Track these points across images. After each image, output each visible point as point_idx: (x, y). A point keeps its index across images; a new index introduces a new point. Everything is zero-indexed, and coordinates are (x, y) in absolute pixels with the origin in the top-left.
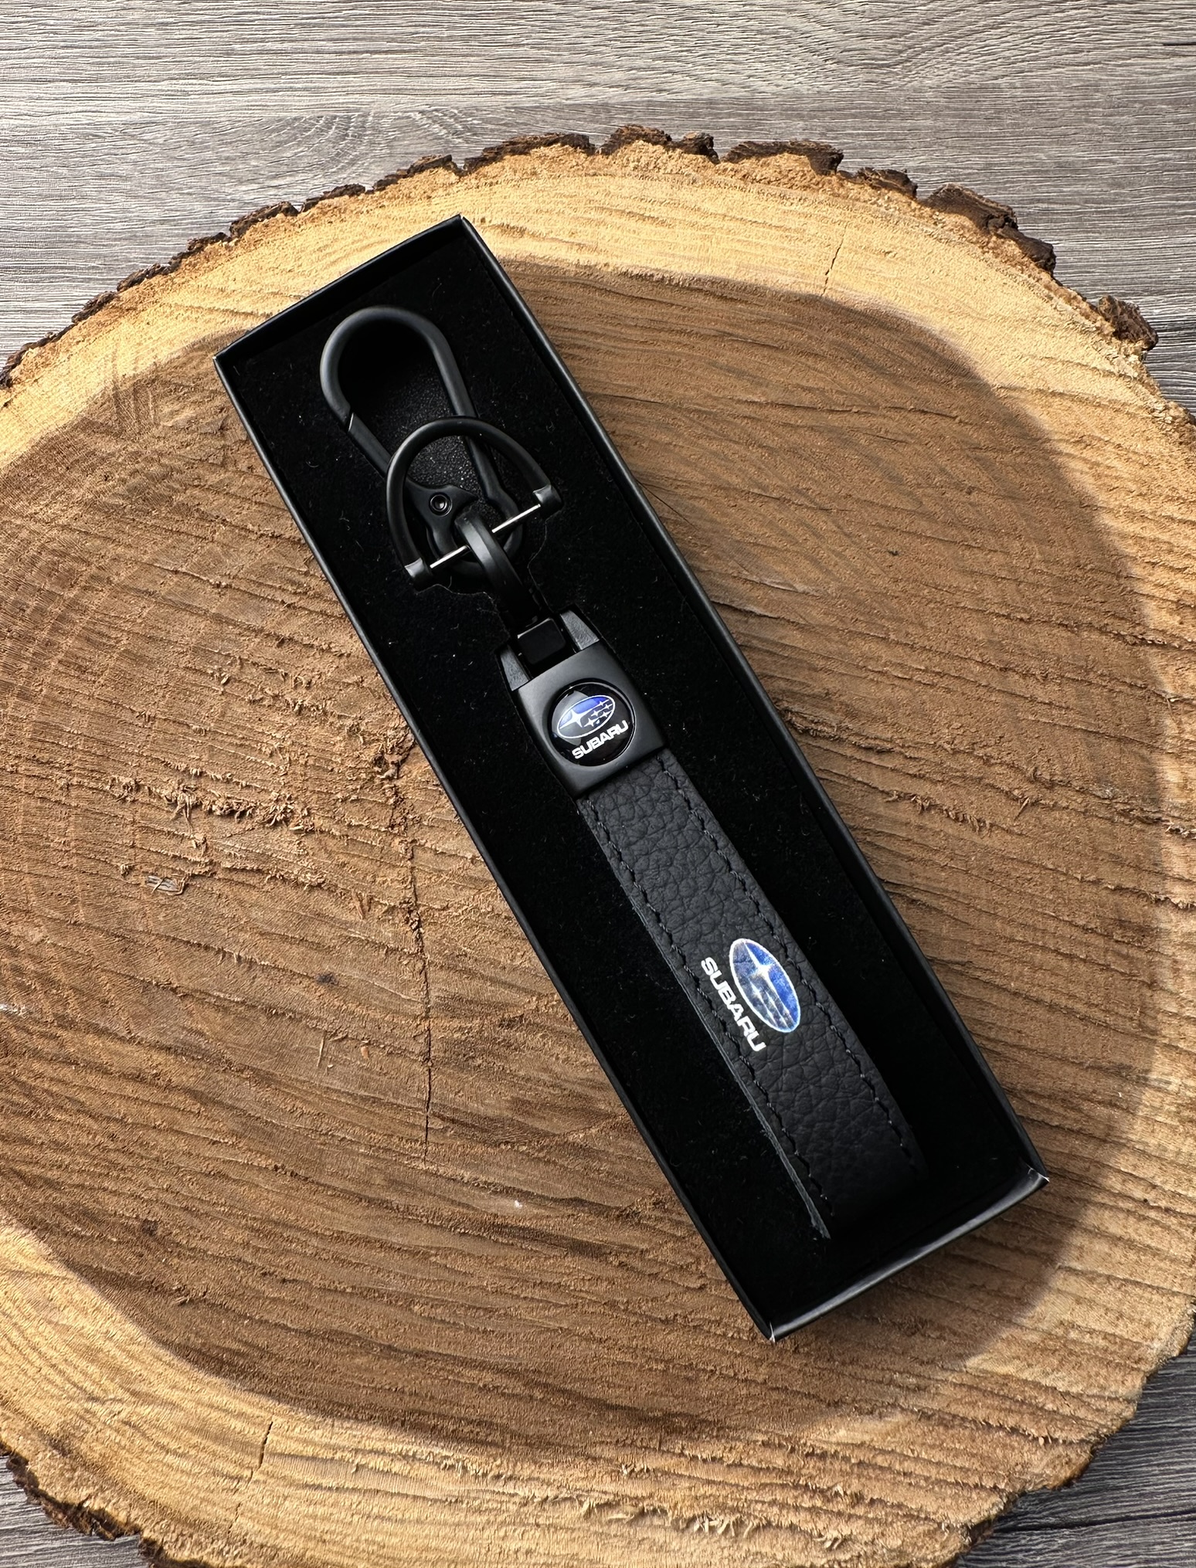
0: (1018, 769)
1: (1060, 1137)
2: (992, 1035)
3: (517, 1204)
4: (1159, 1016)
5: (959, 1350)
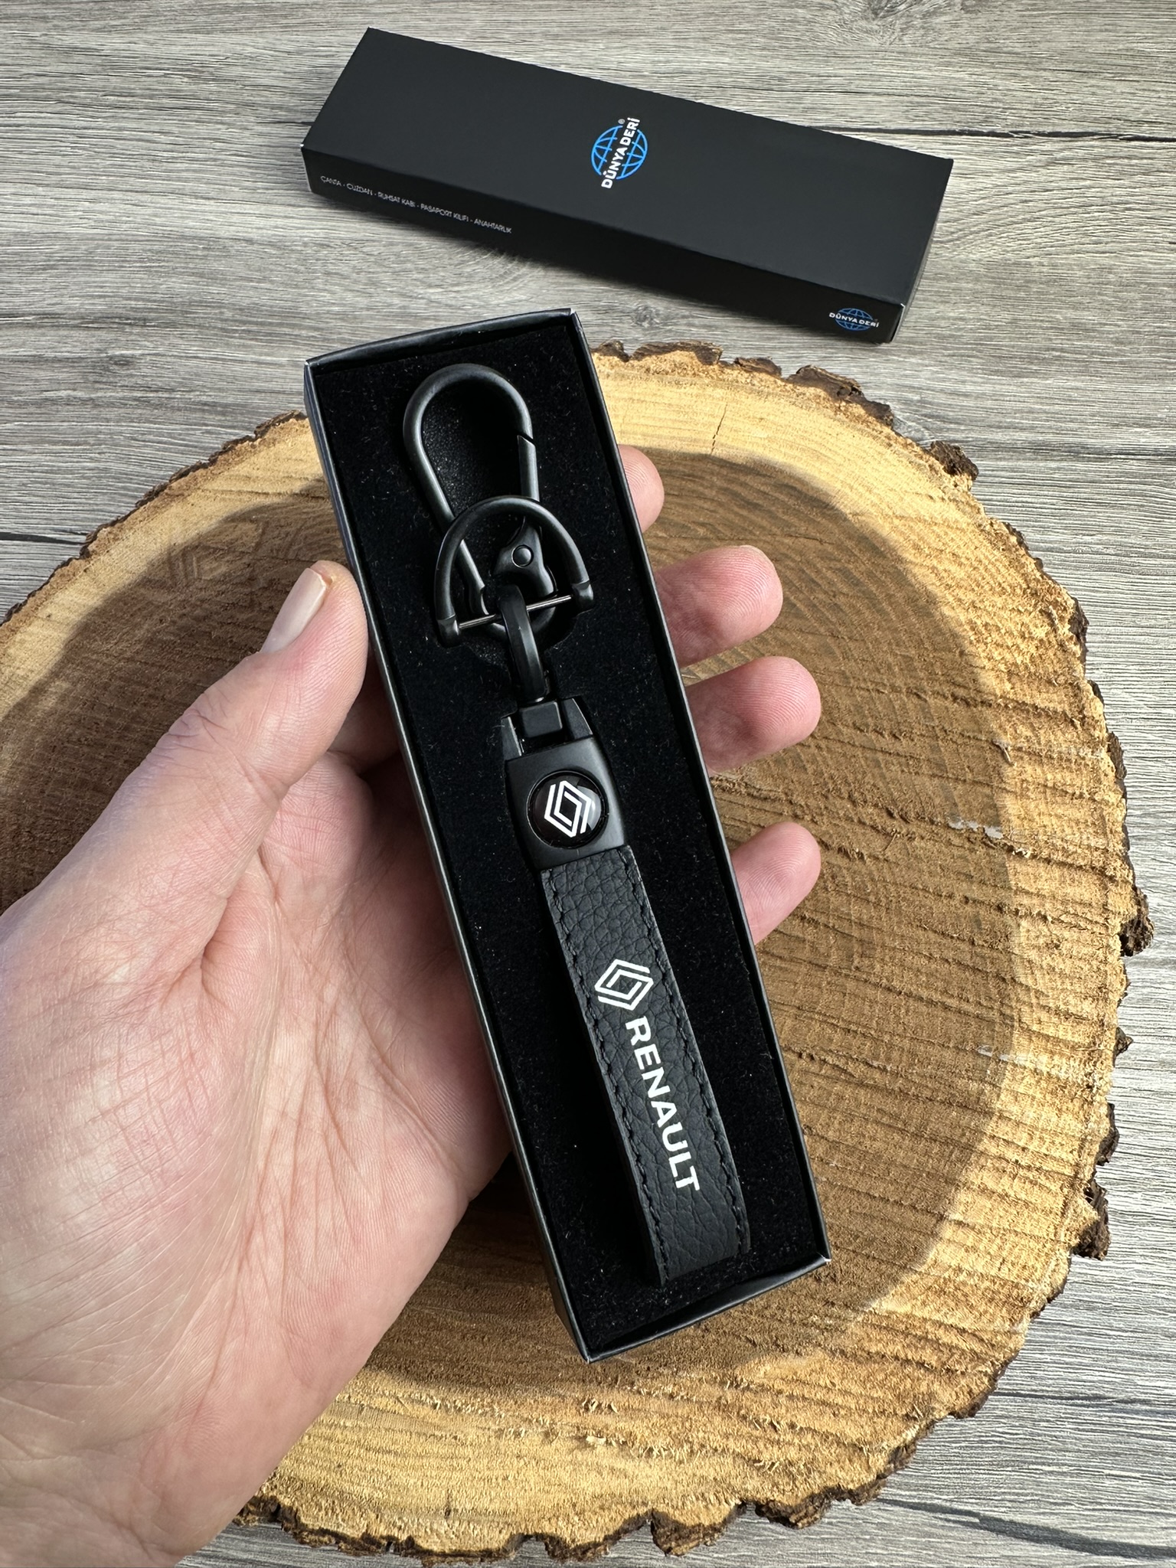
0: (887, 810)
1: (941, 1108)
2: (878, 1027)
4: (1017, 1006)
5: (868, 1294)
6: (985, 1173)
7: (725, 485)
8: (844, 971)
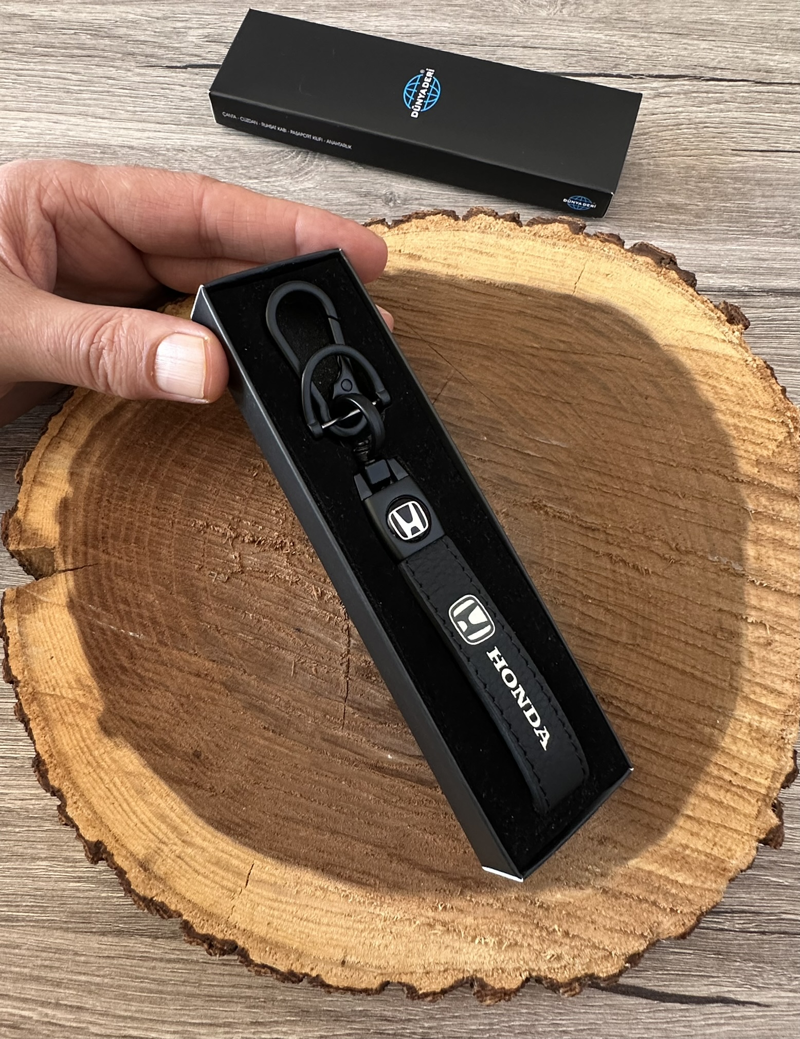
0: (668, 544)
1: (684, 742)
2: (649, 685)
3: (389, 757)
4: (741, 681)
5: (625, 856)
6: (709, 787)
7: (581, 317)
8: (630, 647)
